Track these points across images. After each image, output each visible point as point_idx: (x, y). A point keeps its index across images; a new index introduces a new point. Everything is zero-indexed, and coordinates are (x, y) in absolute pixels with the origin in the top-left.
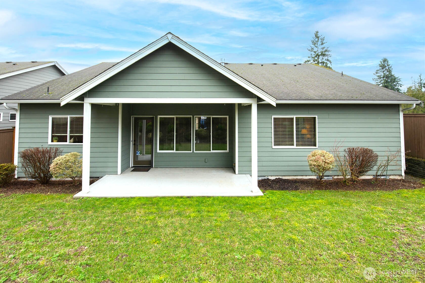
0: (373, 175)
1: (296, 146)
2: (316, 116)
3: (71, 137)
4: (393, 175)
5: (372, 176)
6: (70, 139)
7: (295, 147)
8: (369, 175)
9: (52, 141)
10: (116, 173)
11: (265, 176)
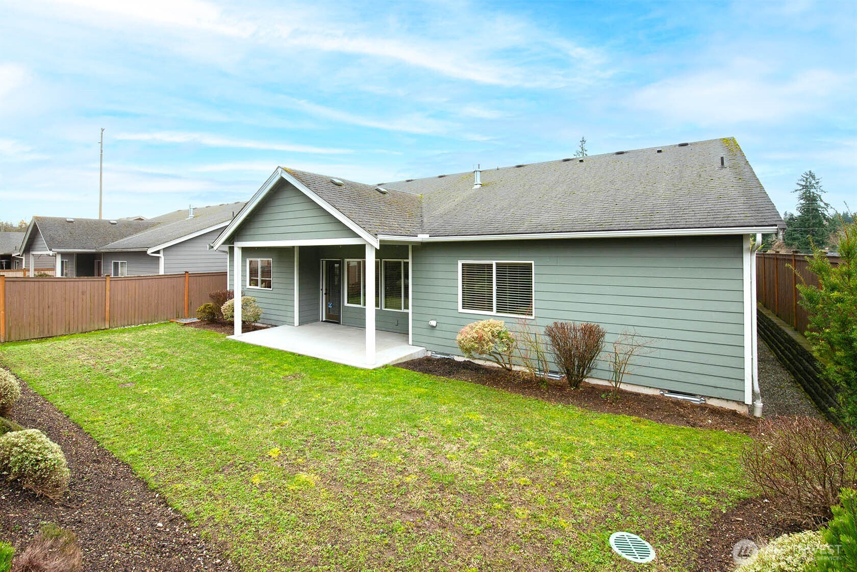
0: (661, 389)
1: (497, 312)
2: (533, 262)
3: (263, 281)
4: (718, 398)
5: (658, 391)
6: (262, 284)
7: (494, 313)
8: (650, 387)
9: (250, 285)
10: (292, 324)
11: (448, 355)
